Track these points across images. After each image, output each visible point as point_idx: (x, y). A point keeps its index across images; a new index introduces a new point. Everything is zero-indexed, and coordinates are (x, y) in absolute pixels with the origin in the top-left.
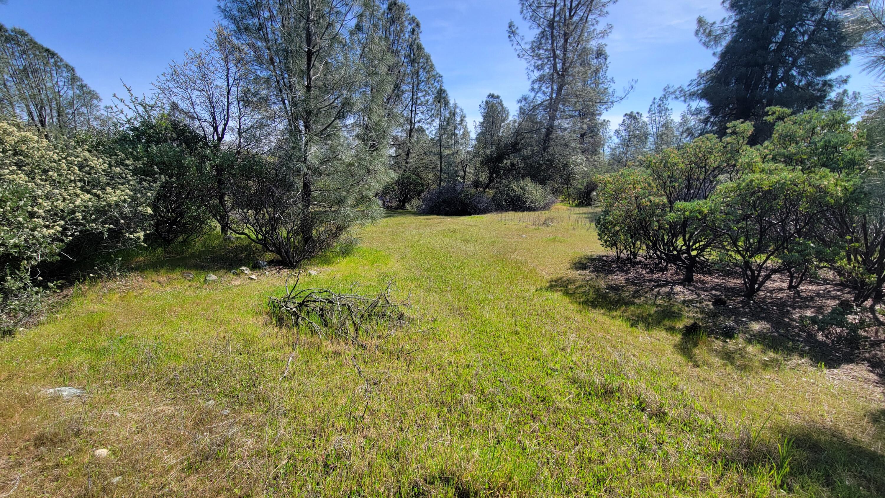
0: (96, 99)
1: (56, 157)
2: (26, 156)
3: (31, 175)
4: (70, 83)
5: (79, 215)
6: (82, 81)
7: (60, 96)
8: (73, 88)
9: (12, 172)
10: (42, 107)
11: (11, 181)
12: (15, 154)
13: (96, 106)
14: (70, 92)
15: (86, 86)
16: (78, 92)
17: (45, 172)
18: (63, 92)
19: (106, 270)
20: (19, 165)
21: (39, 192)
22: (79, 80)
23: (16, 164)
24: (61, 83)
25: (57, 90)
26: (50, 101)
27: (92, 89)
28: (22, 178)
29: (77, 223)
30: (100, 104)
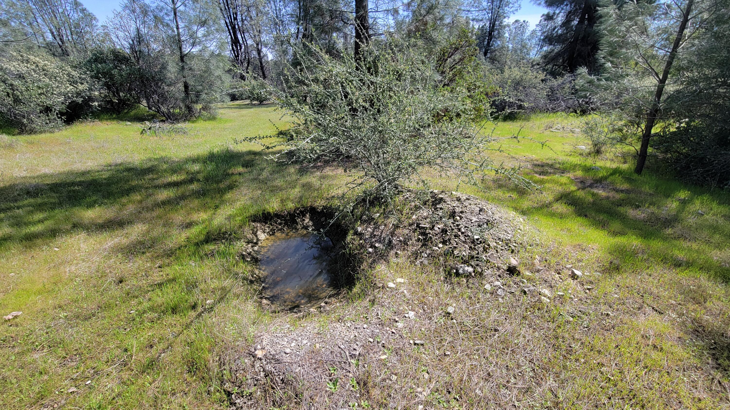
0: (95, 20)
1: (58, 71)
2: (48, 71)
3: (50, 79)
4: (74, 7)
5: (70, 95)
6: (82, 5)
7: (70, 19)
8: (77, 12)
9: (43, 78)
10: (59, 29)
11: (44, 81)
12: (44, 70)
13: (96, 26)
14: (76, 15)
15: (85, 10)
16: (81, 15)
17: (55, 77)
18: (71, 15)
19: (86, 118)
20: (45, 75)
21: (54, 85)
22: (81, 5)
23: (44, 75)
24: (68, 8)
25: (66, 14)
26: (64, 23)
27: (90, 12)
28: (47, 80)
29: (69, 98)
30: (98, 24)
